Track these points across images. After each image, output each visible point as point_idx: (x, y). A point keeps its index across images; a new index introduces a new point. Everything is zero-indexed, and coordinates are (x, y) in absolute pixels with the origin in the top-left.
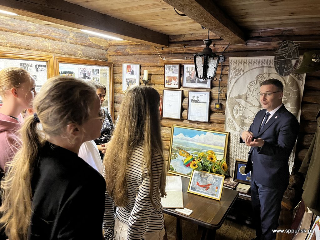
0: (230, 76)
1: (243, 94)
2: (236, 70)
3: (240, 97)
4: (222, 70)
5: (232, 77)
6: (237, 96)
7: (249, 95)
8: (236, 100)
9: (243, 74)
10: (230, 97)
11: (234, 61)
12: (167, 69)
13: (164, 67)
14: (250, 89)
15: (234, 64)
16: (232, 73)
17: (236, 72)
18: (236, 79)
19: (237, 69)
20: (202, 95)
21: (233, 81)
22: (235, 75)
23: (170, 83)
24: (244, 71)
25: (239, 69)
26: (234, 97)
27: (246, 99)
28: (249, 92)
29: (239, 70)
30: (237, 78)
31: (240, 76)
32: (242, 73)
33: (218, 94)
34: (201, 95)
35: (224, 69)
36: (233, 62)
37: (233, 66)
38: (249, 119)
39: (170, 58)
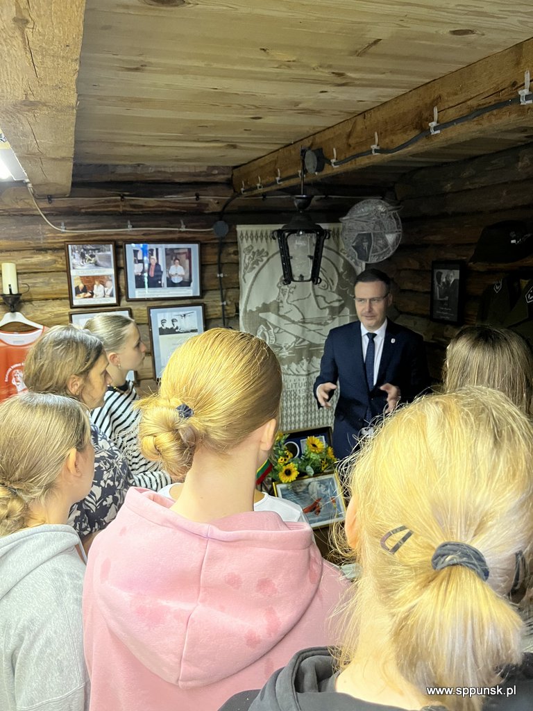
0: (242, 266)
1: (272, 301)
2: (254, 253)
3: (265, 308)
4: (220, 253)
5: (246, 268)
6: (260, 306)
7: (282, 302)
8: (261, 315)
9: (268, 260)
10: (248, 310)
11: (247, 234)
13: (64, 249)
14: (283, 290)
15: (247, 240)
16: (245, 259)
17: (254, 256)
18: (255, 272)
19: (255, 250)
20: (185, 315)
21: (250, 277)
22: (253, 264)
23: (89, 294)
24: (268, 254)
25: (258, 250)
26: (254, 310)
27: (279, 310)
28: (281, 295)
29: (260, 253)
30: (257, 268)
31: (261, 264)
32: (265, 259)
33: (220, 308)
34: (182, 313)
35: (224, 251)
36: (244, 235)
37: (244, 244)
38: (287, 349)
39: (80, 226)
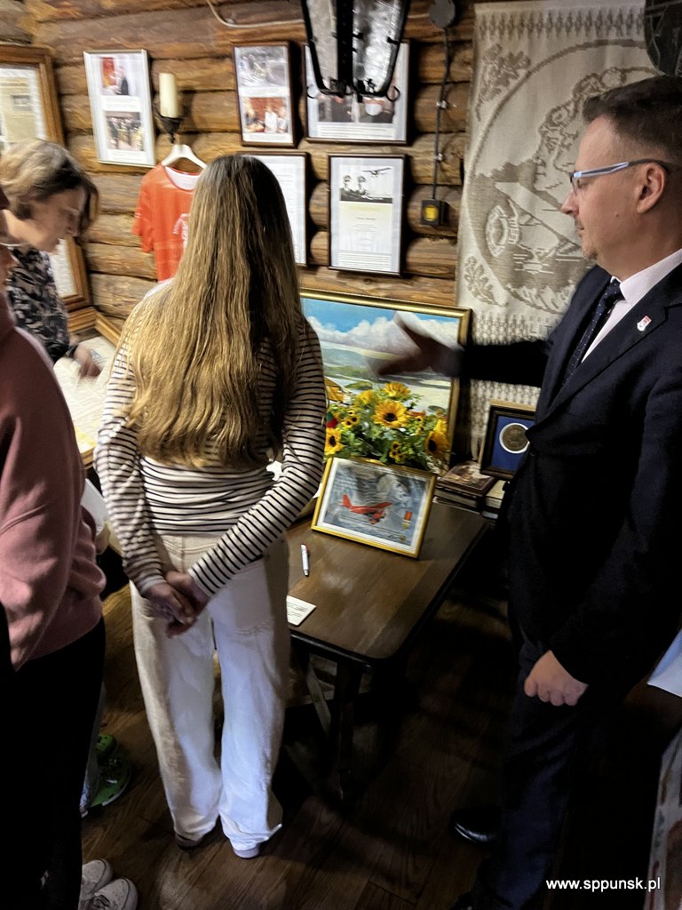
0: (479, 87)
1: (524, 159)
2: (502, 61)
3: (510, 173)
4: (450, 61)
5: (484, 92)
6: (500, 168)
7: (544, 164)
8: (499, 186)
9: (528, 75)
10: (477, 174)
11: (493, 23)
12: (246, 65)
13: (231, 57)
14: (549, 139)
15: (492, 33)
16: (486, 72)
17: (500, 66)
18: (498, 99)
19: (505, 53)
20: (376, 173)
21: (489, 108)
22: (498, 83)
23: (261, 127)
24: (529, 62)
25: (511, 55)
26: (489, 175)
27: (535, 180)
28: (545, 149)
29: (513, 60)
30: (504, 93)
31: (513, 83)
32: (522, 73)
33: (432, 167)
34: (373, 168)
35: (456, 59)
36: (488, 24)
37: (488, 43)
38: (540, 258)
39: (253, 18)
